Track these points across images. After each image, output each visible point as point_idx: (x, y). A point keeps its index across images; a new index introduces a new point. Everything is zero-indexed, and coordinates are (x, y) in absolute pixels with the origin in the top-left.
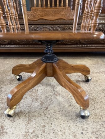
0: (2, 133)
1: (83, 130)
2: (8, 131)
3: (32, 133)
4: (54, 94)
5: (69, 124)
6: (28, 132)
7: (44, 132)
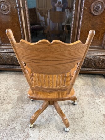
0: (29, 136)
1: (65, 137)
2: (31, 135)
3: (42, 137)
4: (53, 114)
5: (59, 134)
6: (40, 137)
7: (47, 137)
